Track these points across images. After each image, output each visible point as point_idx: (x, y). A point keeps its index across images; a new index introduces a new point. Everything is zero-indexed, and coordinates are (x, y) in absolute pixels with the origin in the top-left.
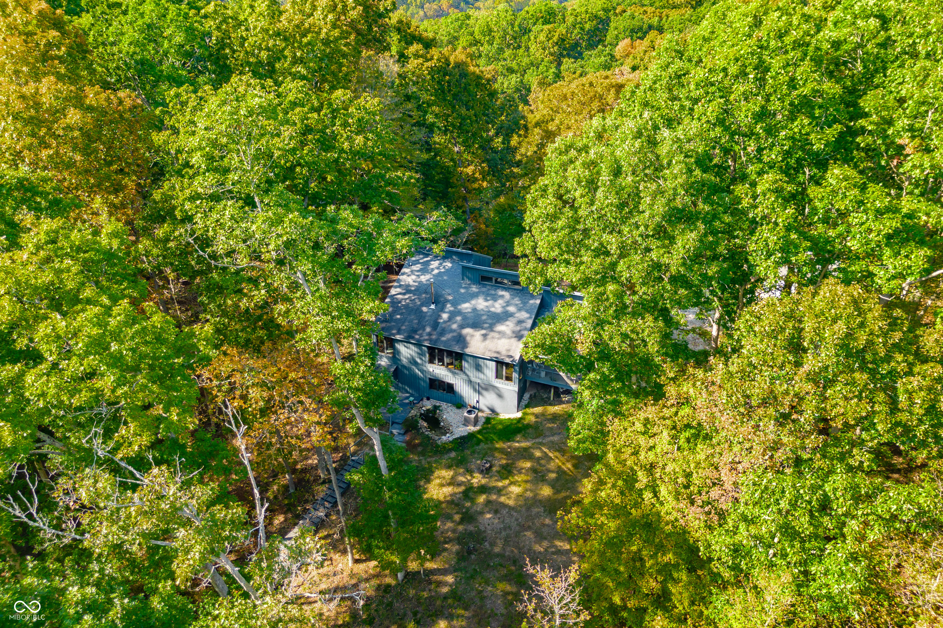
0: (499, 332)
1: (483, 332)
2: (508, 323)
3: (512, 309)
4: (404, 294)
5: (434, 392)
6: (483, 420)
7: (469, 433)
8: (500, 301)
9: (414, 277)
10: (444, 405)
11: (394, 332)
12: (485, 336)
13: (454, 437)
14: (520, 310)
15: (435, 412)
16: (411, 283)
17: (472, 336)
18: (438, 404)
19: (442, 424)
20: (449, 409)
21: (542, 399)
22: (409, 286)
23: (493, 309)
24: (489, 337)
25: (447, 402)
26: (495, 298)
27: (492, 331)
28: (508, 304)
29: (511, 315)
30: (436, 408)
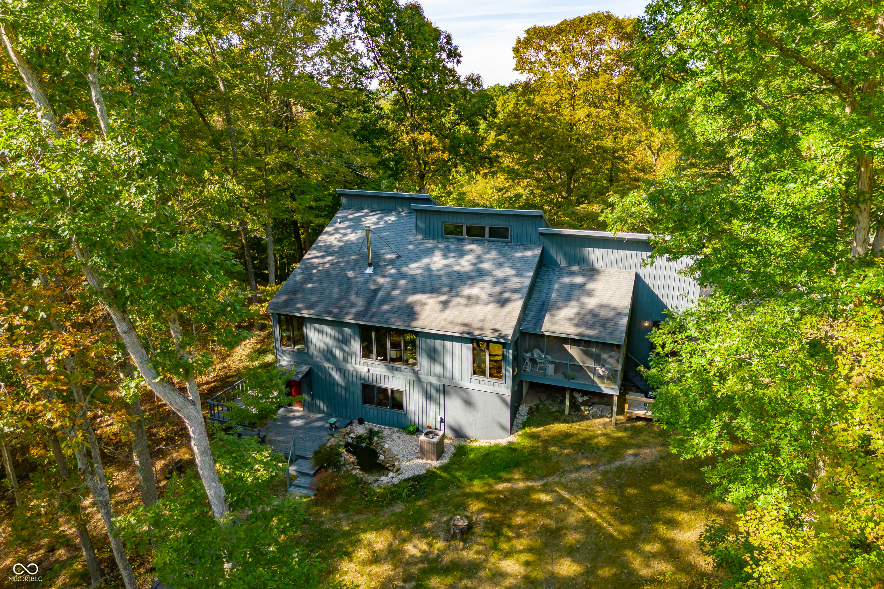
0: (468, 298)
1: (443, 298)
2: (482, 285)
3: (486, 266)
4: (322, 257)
5: (371, 409)
6: (453, 450)
7: (428, 471)
8: (468, 257)
9: (338, 236)
10: (387, 431)
11: (299, 305)
12: (445, 304)
13: (401, 477)
14: (499, 266)
15: (371, 439)
16: (335, 243)
17: (424, 304)
18: (376, 429)
19: (382, 457)
20: (395, 436)
21: (551, 413)
22: (331, 246)
23: (456, 268)
24: (452, 304)
25: (391, 424)
26: (461, 254)
27: (457, 295)
28: (480, 259)
29: (487, 273)
30: (372, 433)
